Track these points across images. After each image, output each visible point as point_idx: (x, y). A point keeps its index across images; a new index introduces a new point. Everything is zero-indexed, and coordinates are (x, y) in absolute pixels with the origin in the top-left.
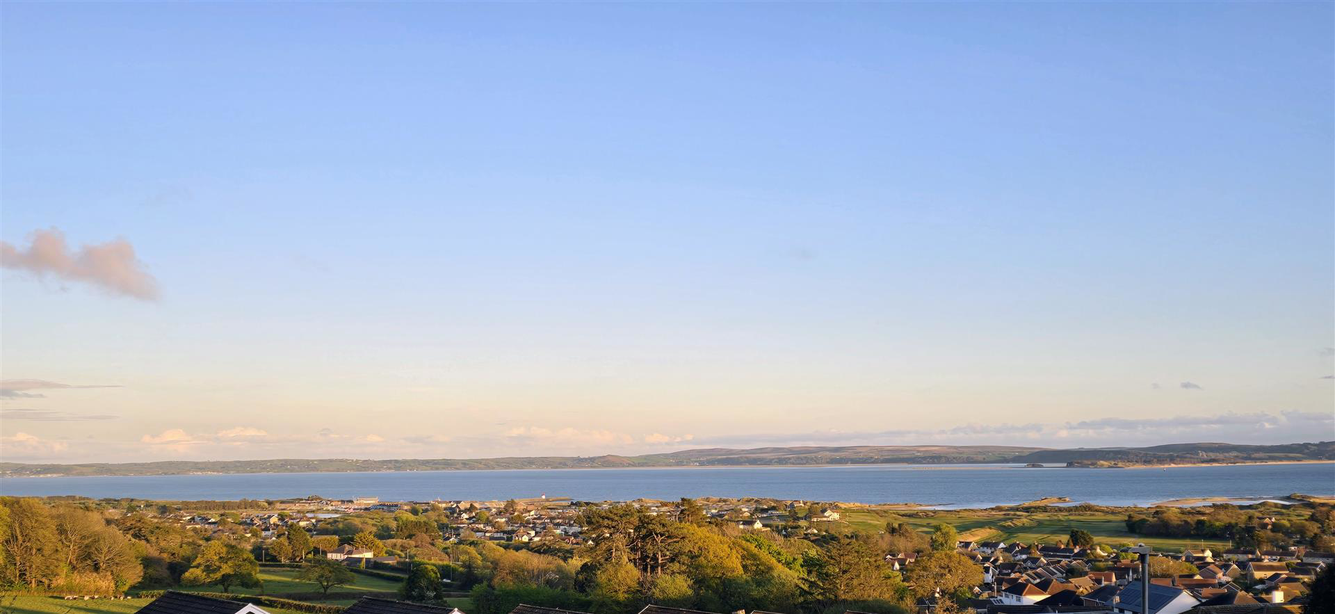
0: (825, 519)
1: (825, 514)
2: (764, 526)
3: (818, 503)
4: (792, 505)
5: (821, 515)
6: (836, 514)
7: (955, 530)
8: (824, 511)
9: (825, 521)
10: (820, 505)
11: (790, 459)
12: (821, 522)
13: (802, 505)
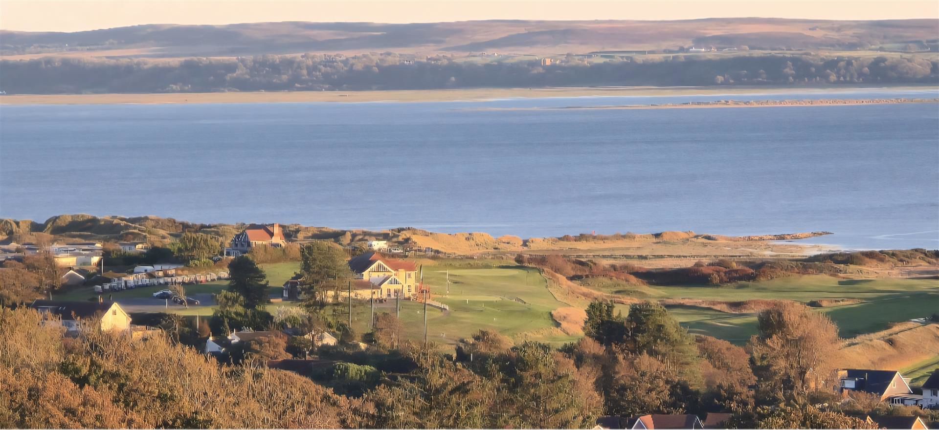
0: (366, 294)
1: (366, 275)
2: (138, 320)
3: (337, 236)
4: (241, 242)
5: (352, 277)
6: (402, 273)
7: (832, 330)
8: (361, 262)
9: (362, 303)
10: (347, 239)
11: (231, 68)
12: (347, 303)
13: (278, 239)
